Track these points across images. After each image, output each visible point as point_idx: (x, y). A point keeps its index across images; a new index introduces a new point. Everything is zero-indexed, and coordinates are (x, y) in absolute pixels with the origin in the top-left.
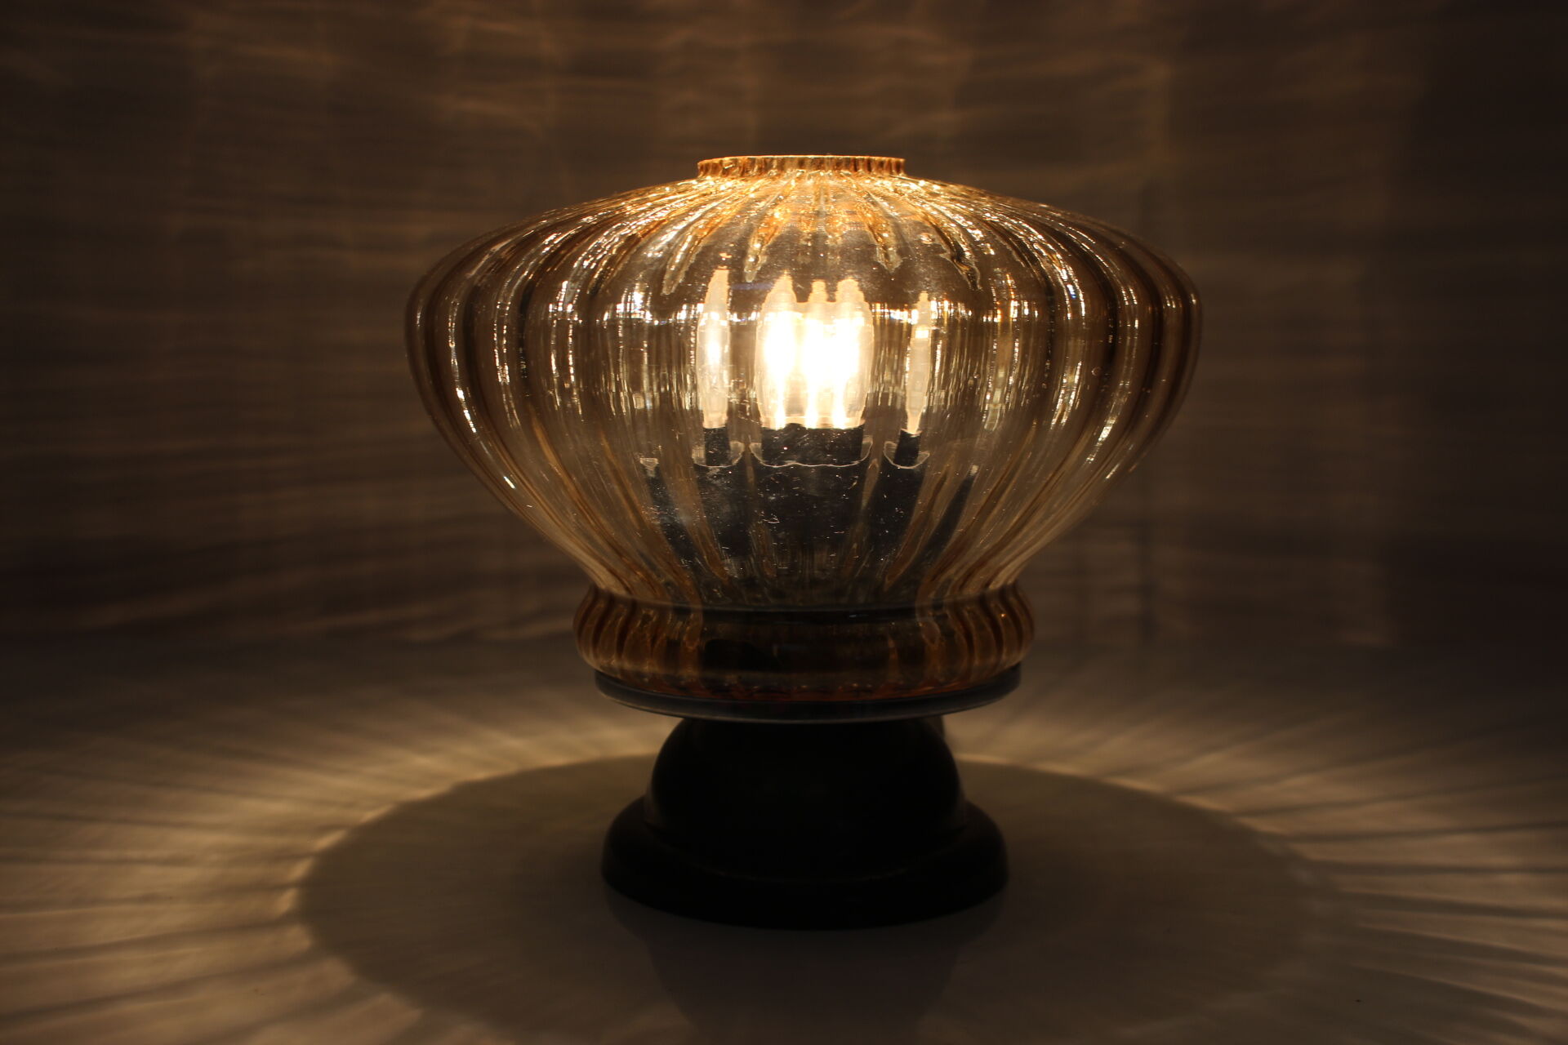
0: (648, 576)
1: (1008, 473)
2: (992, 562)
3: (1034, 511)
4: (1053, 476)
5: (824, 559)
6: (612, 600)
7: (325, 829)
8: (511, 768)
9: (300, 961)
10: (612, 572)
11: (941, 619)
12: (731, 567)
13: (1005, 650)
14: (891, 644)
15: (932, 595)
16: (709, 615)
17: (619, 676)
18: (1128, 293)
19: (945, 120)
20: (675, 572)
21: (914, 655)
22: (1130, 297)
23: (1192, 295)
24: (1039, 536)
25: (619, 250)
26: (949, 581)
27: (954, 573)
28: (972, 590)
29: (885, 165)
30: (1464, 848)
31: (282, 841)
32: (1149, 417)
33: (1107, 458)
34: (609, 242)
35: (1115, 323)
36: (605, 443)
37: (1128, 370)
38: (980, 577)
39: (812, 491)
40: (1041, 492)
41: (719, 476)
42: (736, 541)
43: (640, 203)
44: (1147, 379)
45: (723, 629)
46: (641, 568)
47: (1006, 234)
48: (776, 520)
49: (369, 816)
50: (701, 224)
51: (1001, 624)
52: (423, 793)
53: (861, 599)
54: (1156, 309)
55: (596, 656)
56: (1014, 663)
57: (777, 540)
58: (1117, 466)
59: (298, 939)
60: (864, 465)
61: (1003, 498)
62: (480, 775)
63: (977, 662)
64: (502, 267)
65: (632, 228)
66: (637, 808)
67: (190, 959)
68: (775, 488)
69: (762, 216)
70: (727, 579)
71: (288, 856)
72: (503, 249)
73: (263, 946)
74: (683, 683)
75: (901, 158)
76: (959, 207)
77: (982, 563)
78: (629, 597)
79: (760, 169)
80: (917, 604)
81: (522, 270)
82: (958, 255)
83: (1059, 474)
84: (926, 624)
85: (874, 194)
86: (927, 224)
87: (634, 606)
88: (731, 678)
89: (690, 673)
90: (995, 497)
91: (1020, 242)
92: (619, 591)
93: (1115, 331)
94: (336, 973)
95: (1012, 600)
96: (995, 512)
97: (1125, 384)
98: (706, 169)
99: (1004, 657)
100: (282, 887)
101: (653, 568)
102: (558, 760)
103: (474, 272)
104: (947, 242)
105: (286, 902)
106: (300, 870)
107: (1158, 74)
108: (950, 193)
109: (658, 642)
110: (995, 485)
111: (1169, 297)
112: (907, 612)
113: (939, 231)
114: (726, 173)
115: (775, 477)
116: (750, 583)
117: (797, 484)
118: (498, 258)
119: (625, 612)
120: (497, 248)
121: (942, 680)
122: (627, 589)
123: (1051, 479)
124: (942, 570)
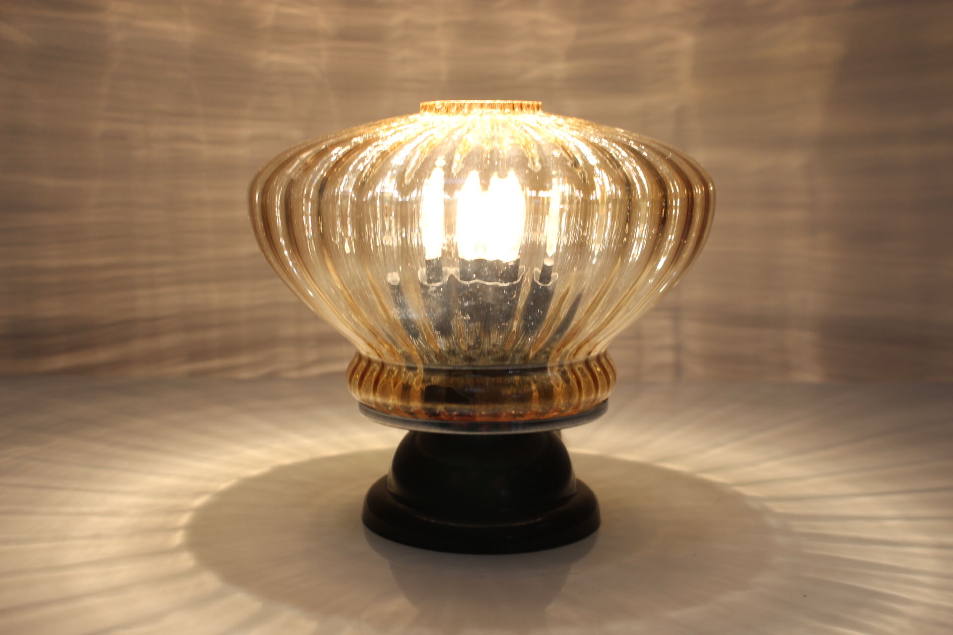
0: (391, 347)
1: (603, 290)
2: (593, 341)
3: (619, 310)
4: (629, 291)
5: (496, 338)
6: (370, 362)
7: (198, 494)
8: (304, 457)
9: (188, 574)
10: (370, 345)
11: (564, 373)
12: (441, 344)
13: (600, 390)
14: (534, 387)
15: (558, 359)
16: (428, 371)
17: (374, 406)
18: (674, 185)
19: (560, 68)
20: (407, 345)
21: (547, 393)
22: (675, 187)
23: (710, 185)
24: (620, 325)
25: (377, 159)
26: (568, 351)
27: (571, 347)
28: (581, 356)
29: (531, 106)
30: (866, 505)
31: (172, 502)
32: (685, 255)
33: (661, 279)
34: (370, 154)
35: (666, 202)
36: (369, 272)
37: (673, 230)
38: (586, 349)
39: (490, 300)
40: (623, 299)
41: (435, 292)
42: (444, 329)
43: (388, 129)
44: (684, 234)
45: (436, 380)
46: (387, 343)
47: (603, 150)
48: (468, 317)
49: (223, 486)
50: (425, 144)
51: (597, 374)
52: (254, 472)
53: (517, 362)
54: (690, 193)
55: (360, 394)
56: (604, 398)
57: (469, 328)
58: (666, 285)
59: (187, 560)
60: (519, 284)
61: (601, 303)
62: (287, 461)
63: (584, 398)
64: (307, 168)
65: (384, 146)
66: (383, 482)
67: (124, 573)
68: (468, 298)
69: (460, 140)
70: (438, 350)
71: (177, 511)
72: (307, 157)
73: (166, 564)
74: (412, 411)
75: (539, 101)
76: (575, 133)
77: (587, 341)
78: (380, 360)
79: (457, 109)
80: (549, 365)
81: (319, 170)
82: (576, 163)
83: (633, 290)
84: (553, 376)
85: (525, 124)
86: (557, 145)
87: (383, 366)
88: (440, 408)
89: (416, 405)
90: (595, 303)
91: (611, 155)
92: (374, 356)
93: (666, 207)
94: (210, 581)
95: (603, 360)
96: (596, 311)
97: (671, 237)
98: (425, 108)
99: (599, 395)
100: (175, 529)
101: (394, 343)
102: (333, 452)
103: (290, 170)
104: (569, 155)
105: (178, 538)
106: (185, 519)
107: (687, 41)
108: (569, 124)
109: (397, 386)
110: (596, 295)
111: (697, 187)
112: (543, 369)
113: (564, 149)
114: (437, 111)
115: (468, 292)
116: (452, 352)
117: (481, 296)
118: (305, 162)
119: (378, 368)
120: (304, 156)
121: (563, 409)
122: (379, 355)
123: (628, 293)
124: (564, 345)
